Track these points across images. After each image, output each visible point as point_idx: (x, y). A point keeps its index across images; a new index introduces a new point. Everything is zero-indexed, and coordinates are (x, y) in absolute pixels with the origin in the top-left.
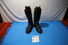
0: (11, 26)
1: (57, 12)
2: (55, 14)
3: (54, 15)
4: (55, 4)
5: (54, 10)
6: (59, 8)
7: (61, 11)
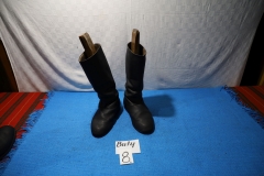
0: (43, 106)
1: (213, 54)
2: (208, 60)
3: (203, 64)
4: (205, 24)
5: (201, 45)
6: (220, 40)
7: (228, 50)
